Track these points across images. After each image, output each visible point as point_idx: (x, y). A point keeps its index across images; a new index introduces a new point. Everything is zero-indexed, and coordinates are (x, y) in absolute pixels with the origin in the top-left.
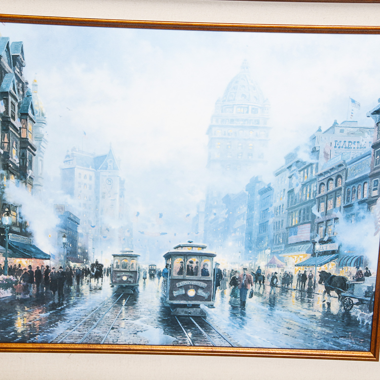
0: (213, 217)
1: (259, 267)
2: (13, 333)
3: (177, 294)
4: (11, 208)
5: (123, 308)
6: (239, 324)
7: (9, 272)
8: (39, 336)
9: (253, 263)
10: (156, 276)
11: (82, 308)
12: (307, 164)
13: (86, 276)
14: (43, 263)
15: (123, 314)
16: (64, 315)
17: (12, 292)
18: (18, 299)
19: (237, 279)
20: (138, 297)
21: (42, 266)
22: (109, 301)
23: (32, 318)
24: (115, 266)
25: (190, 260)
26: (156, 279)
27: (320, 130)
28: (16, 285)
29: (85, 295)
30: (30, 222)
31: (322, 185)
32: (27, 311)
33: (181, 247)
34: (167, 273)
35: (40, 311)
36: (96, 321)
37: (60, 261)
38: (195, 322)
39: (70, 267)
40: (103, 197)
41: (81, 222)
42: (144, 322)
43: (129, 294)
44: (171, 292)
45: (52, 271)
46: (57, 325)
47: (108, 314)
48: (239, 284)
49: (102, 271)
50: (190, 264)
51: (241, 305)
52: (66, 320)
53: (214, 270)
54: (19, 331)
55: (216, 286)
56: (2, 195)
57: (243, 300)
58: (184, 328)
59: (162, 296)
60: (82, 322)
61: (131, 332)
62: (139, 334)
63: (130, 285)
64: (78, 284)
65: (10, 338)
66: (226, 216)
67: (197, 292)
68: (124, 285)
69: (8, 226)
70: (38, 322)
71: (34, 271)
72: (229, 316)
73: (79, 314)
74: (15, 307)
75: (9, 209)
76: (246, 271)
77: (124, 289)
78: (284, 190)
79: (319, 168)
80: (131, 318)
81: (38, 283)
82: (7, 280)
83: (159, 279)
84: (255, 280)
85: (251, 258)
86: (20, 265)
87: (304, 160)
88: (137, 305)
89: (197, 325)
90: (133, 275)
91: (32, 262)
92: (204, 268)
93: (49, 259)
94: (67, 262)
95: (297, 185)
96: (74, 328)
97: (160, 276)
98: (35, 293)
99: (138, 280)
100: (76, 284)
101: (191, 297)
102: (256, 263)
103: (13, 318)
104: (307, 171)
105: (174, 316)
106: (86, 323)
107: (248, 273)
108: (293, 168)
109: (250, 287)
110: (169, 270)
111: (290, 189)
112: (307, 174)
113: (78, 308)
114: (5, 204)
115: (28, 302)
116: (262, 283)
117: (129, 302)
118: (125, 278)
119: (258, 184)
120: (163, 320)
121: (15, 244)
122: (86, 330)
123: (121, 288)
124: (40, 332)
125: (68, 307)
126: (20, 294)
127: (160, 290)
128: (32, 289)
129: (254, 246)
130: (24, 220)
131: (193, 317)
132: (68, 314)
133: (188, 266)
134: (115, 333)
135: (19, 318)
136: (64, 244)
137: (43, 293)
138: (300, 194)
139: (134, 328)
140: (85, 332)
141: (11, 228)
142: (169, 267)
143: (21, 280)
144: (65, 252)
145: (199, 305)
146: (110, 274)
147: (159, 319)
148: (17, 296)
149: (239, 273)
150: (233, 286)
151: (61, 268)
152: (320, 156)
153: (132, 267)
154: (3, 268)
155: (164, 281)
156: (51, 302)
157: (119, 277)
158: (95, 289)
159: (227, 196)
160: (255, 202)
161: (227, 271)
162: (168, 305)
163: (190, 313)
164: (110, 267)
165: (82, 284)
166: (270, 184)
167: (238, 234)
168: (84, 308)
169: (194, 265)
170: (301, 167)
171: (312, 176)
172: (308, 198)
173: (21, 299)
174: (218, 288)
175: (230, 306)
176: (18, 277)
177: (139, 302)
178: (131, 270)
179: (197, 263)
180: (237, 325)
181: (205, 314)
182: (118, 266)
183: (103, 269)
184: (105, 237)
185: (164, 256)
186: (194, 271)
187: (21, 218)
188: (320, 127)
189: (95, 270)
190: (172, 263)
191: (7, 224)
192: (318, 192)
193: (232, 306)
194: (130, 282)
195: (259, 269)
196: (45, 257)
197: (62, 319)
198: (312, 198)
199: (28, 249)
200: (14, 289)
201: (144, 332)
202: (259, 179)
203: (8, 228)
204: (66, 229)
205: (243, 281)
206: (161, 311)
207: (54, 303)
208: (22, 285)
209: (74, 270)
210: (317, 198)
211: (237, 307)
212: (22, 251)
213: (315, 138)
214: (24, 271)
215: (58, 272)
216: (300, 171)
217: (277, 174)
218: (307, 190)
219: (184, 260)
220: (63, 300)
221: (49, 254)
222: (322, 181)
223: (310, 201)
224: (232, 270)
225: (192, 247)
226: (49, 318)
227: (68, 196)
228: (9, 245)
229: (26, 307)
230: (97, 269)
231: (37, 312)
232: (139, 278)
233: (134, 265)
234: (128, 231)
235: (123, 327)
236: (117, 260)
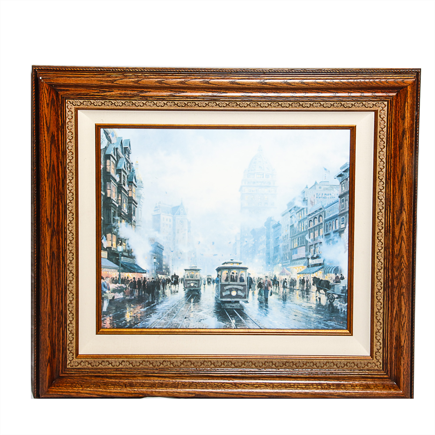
0: (245, 243)
1: (275, 275)
2: (124, 322)
3: (225, 294)
4: (123, 240)
5: (192, 304)
6: (265, 314)
7: (121, 282)
8: (140, 324)
9: (271, 272)
10: (211, 282)
11: (166, 305)
12: (301, 209)
13: (168, 284)
14: (142, 276)
15: (192, 308)
16: (155, 309)
17: (123, 295)
18: (127, 299)
19: (262, 283)
20: (200, 297)
21: (142, 278)
22: (183, 300)
23: (135, 312)
24: (186, 277)
25: (232, 271)
26: (212, 285)
27: (307, 187)
28: (126, 290)
29: (168, 296)
30: (134, 250)
31: (311, 222)
32: (132, 307)
33: (227, 263)
34: (218, 281)
35: (141, 307)
36: (175, 313)
37: (153, 274)
38: (237, 313)
39: (159, 278)
40: (178, 232)
41: (164, 249)
42: (205, 313)
43: (195, 295)
44: (221, 293)
45: (148, 280)
46: (151, 316)
47: (183, 309)
48: (263, 287)
49: (178, 280)
50: (232, 275)
51: (265, 301)
52: (156, 313)
53: (247, 278)
54: (128, 321)
55: (249, 289)
56: (117, 232)
57: (266, 297)
58: (230, 317)
59: (216, 296)
60: (167, 313)
61: (197, 320)
62: (202, 321)
63: (196, 289)
64: (164, 289)
65: (123, 325)
66: (253, 243)
67: (237, 293)
68: (192, 289)
69: (121, 252)
70: (139, 314)
71: (137, 281)
72: (258, 308)
73: (165, 309)
74: (125, 305)
75: (121, 241)
76: (267, 278)
77: (192, 292)
78: (288, 225)
79: (308, 211)
80: (196, 311)
81: (139, 289)
82: (120, 287)
83: (213, 284)
84: (273, 284)
85: (270, 270)
86: (128, 277)
87: (299, 206)
88: (200, 302)
89: (238, 314)
90: (197, 282)
91: (136, 275)
92: (241, 277)
93: (146, 273)
94: (157, 275)
95: (296, 222)
96: (162, 318)
97: (214, 283)
98: (137, 295)
99: (201, 285)
100: (162, 289)
101: (234, 296)
102: (273, 273)
103: (124, 312)
104: (301, 213)
105: (223, 309)
106: (169, 315)
107: (268, 279)
108: (293, 211)
109: (270, 288)
110: (219, 279)
111: (291, 225)
112: (301, 215)
113: (164, 305)
114: (119, 238)
115: (133, 301)
116: (277, 286)
117: (195, 300)
118: (192, 285)
119: (271, 222)
120: (217, 311)
121: (125, 264)
122: (169, 319)
123: (190, 291)
124: (141, 321)
125: (158, 304)
126: (128, 296)
127: (215, 292)
128: (135, 293)
129: (271, 262)
130: (130, 248)
131: (235, 309)
132: (157, 309)
133: (231, 275)
134: (187, 321)
135: (128, 312)
136: (155, 263)
137: (142, 295)
138: (298, 228)
139: (199, 318)
140: (168, 321)
141: (122, 253)
142: (219, 277)
143: (129, 287)
144: (156, 268)
145: (239, 301)
146: (183, 282)
147: (215, 311)
148: (126, 297)
149: (263, 279)
150: (260, 288)
151: (153, 278)
152: (308, 203)
153: (197, 277)
154: (118, 279)
155: (217, 286)
156: (147, 301)
157: (188, 284)
158: (174, 292)
159: (253, 230)
160: (271, 233)
161: (255, 279)
162: (220, 302)
163: (233, 307)
164: (183, 277)
165: (166, 289)
166: (279, 221)
167: (261, 254)
168: (168, 305)
169: (235, 275)
170: (297, 210)
171: (304, 216)
172: (302, 230)
173: (129, 299)
174: (250, 289)
175: (258, 301)
176: (127, 285)
177: (201, 300)
178: (196, 279)
179: (237, 273)
180: (263, 314)
181: (243, 307)
182: (188, 277)
183: (179, 279)
184: (179, 258)
185: (216, 270)
186: (235, 279)
187: (129, 247)
188: (307, 185)
189: (174, 279)
190: (221, 274)
191: (120, 251)
192: (308, 226)
193: (259, 301)
194: (196, 287)
195: (275, 277)
196: (143, 272)
197: (154, 312)
198: (305, 230)
199: (133, 267)
200: (124, 293)
201: (205, 320)
202: (272, 219)
203: (121, 253)
204: (156, 253)
205: (266, 285)
206: (216, 306)
207: (149, 302)
208: (129, 290)
209: (161, 280)
210: (309, 230)
211: (262, 302)
212: (129, 268)
213: (304, 192)
214: (131, 281)
215: (151, 281)
216: (297, 213)
217: (283, 215)
218: (301, 225)
219: (229, 272)
220: (154, 300)
221: (145, 270)
222: (311, 219)
223: (304, 232)
224: (259, 278)
225: (233, 263)
226: (146, 311)
227: (157, 232)
228: (121, 264)
229: (132, 305)
230: (175, 279)
231: (139, 308)
232: (201, 284)
233: (198, 276)
234: (194, 254)
235: (192, 317)
236: (187, 272)
